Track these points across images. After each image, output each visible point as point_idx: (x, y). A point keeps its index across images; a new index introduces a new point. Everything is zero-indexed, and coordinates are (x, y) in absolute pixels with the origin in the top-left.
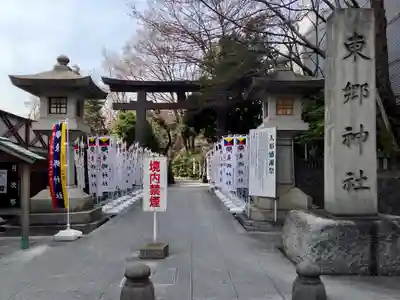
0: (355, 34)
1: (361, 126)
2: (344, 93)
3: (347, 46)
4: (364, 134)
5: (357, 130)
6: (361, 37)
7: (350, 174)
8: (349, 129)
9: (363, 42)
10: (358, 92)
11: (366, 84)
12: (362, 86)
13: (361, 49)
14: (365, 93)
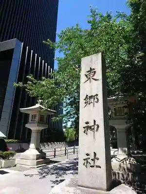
0: (91, 68)
1: (95, 121)
2: (85, 101)
3: (86, 75)
4: (96, 127)
5: (91, 124)
6: (94, 69)
7: (88, 155)
8: (87, 123)
9: (95, 72)
10: (92, 100)
11: (97, 95)
12: (94, 96)
13: (94, 76)
14: (96, 100)
